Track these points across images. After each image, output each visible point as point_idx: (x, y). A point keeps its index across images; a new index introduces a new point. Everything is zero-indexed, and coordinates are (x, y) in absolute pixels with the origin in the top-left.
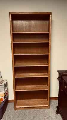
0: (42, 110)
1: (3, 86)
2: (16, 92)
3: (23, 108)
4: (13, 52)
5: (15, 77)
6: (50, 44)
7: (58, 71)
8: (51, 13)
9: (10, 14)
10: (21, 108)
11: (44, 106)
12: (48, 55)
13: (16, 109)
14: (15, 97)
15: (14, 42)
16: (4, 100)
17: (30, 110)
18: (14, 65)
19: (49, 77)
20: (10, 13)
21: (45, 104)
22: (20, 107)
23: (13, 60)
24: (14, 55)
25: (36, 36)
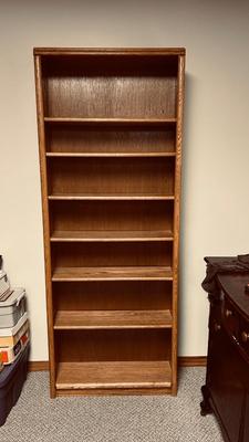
0: (148, 398)
1: (10, 310)
2: (55, 331)
3: (79, 389)
4: (45, 188)
5: (54, 279)
6: (178, 163)
7: (205, 259)
8: (184, 50)
9: (35, 55)
10: (72, 389)
11: (157, 384)
12: (172, 202)
13: (55, 392)
14: (52, 351)
15: (49, 154)
16: (11, 359)
17: (106, 398)
18: (51, 236)
19: (175, 282)
20: (36, 51)
21: (160, 378)
22: (71, 385)
23: (47, 219)
24: (50, 202)
25: (132, 134)
